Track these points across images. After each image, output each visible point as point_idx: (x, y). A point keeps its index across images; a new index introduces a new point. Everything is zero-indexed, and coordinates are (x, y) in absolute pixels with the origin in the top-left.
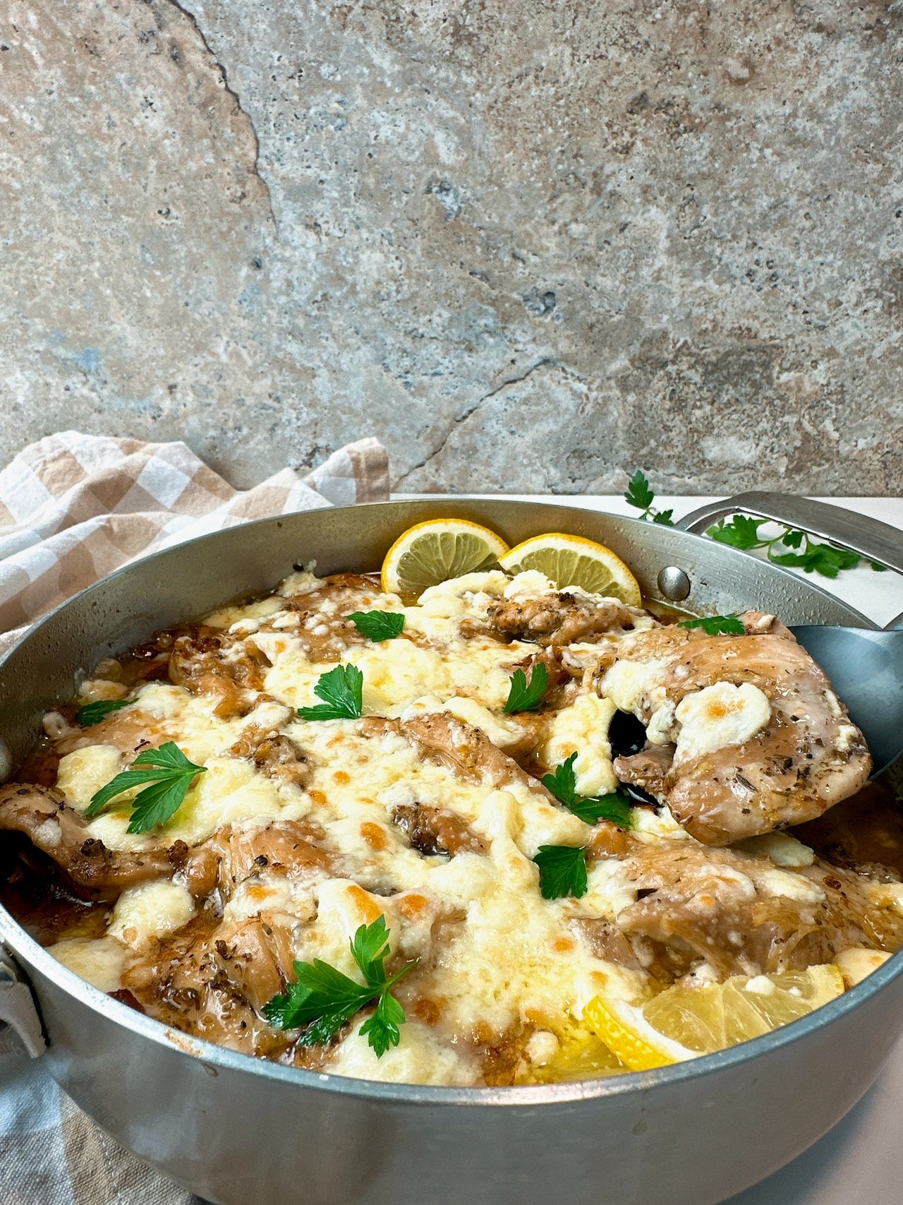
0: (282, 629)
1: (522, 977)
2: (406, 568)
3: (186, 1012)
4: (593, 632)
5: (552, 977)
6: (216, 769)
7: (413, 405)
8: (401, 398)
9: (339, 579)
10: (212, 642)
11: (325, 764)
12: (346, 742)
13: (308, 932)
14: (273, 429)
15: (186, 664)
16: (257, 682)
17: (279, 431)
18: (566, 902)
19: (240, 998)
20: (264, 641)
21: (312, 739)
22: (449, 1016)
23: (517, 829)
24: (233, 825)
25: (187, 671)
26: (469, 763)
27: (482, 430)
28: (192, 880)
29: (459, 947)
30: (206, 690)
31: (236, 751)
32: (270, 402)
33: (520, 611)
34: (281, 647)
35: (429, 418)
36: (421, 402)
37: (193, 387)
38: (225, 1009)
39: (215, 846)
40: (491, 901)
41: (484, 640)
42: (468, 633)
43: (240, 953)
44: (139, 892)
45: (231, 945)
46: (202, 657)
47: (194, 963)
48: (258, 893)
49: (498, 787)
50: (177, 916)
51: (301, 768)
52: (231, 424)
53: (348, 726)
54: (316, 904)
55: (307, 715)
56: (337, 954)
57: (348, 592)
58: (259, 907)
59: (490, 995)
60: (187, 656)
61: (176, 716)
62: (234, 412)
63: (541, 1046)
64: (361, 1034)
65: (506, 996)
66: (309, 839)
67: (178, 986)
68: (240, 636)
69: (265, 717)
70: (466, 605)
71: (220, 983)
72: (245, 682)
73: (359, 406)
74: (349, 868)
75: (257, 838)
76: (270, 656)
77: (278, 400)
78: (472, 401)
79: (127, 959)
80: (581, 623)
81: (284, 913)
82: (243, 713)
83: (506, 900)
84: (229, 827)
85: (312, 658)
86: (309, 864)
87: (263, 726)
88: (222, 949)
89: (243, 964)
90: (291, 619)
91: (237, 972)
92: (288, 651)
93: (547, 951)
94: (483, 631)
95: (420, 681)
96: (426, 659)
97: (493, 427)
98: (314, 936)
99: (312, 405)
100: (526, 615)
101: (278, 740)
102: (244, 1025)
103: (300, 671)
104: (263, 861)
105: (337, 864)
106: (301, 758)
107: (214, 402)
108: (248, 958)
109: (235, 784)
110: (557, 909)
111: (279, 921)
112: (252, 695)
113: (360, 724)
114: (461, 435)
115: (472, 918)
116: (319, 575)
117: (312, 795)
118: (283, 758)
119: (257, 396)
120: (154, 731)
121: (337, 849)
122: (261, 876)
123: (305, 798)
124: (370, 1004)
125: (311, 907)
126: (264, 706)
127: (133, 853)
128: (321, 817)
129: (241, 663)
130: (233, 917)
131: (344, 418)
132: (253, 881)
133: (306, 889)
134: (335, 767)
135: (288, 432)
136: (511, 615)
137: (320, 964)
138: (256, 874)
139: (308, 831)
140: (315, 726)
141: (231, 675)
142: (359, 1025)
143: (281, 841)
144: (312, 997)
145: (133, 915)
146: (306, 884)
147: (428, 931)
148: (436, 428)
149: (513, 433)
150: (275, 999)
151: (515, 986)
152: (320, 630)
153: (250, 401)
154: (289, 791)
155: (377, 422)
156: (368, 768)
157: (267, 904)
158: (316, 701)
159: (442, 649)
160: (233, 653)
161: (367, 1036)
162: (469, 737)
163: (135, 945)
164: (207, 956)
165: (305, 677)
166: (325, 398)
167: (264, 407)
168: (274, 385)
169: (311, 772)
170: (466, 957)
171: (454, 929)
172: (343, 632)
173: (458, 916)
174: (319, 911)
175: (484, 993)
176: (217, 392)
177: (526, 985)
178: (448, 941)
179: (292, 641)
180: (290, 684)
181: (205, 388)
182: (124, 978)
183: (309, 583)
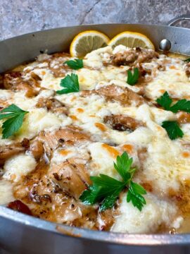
0: (42, 68)
2: (78, 49)
3: (46, 204)
4: (148, 59)
6: (32, 112)
7: (73, 8)
8: (69, 6)
9: (56, 55)
10: (18, 75)
11: (72, 107)
12: (78, 99)
13: (92, 164)
14: (30, 19)
15: (11, 82)
16: (38, 85)
17: (32, 20)
18: (179, 140)
19: (69, 194)
20: (37, 72)
21: (65, 100)
23: (153, 118)
24: (45, 130)
25: (11, 85)
26: (126, 100)
27: (95, 15)
28: (34, 152)
29: (149, 161)
30: (20, 89)
31: (38, 106)
32: (28, 10)
33: (122, 56)
34: (44, 73)
35: (78, 12)
36: (76, 7)
37: (3, 6)
38: (63, 200)
39: (40, 139)
40: (155, 143)
41: (112, 67)
42: (106, 65)
43: (65, 177)
44: (13, 160)
45: (60, 175)
46: (16, 79)
47: (44, 184)
48: (64, 153)
49: (137, 106)
50: (30, 166)
51: (65, 109)
52: (17, 18)
53: (76, 94)
54: (89, 153)
55: (60, 93)
56: (107, 171)
57: (61, 58)
58: (66, 158)
59: (168, 177)
60: (10, 80)
61: (11, 98)
62: (17, 13)
64: (128, 201)
65: (173, 176)
66: (77, 131)
67: (40, 194)
68: (28, 71)
69: (45, 95)
70: (102, 57)
71: (58, 191)
72: (33, 86)
73: (56, 10)
74: (97, 138)
75: (57, 133)
76: (40, 76)
77: (31, 9)
78: (91, 5)
79: (14, 186)
80: (145, 56)
81: (77, 158)
82: (36, 95)
83: (160, 142)
84: (44, 131)
85: (56, 76)
86: (82, 139)
87: (45, 97)
88: (56, 176)
89: (67, 181)
90: (45, 64)
91: (65, 185)
92: (46, 74)
93: (181, 158)
94: (110, 64)
95: (96, 78)
96: (95, 73)
97: (98, 14)
98: (95, 166)
99: (42, 10)
100: (125, 56)
101: (53, 100)
102: (73, 206)
103: (52, 80)
104: (62, 141)
105: (92, 138)
106: (63, 105)
107: (11, 10)
108: (69, 179)
109: (41, 116)
110: (178, 142)
111: (77, 162)
112: (38, 89)
113: (81, 93)
114: (89, 17)
115: (150, 150)
116: (49, 54)
117: (71, 117)
118: (57, 106)
119: (25, 8)
120: (4, 104)
121: (89, 133)
122: (64, 146)
123: (69, 118)
124: (125, 189)
125: (88, 155)
126: (43, 91)
127: (7, 146)
128: (77, 124)
129: (30, 80)
130: (55, 163)
131: (53, 14)
132: (60, 148)
133: (84, 148)
134: (77, 107)
135: (36, 20)
136: (119, 58)
137: (102, 175)
138: (61, 146)
139: (75, 128)
140: (64, 96)
141: (28, 83)
142: (124, 197)
143: (67, 132)
144: (102, 190)
145: (12, 169)
146: (83, 146)
147: (137, 157)
148: (81, 16)
149: (104, 16)
150: (85, 193)
151: (175, 172)
152: (56, 67)
153: (22, 10)
154: (62, 117)
155: (63, 15)
156: (88, 106)
157: (69, 156)
158: (62, 88)
159: (99, 70)
160: (27, 77)
161: (131, 201)
162: (124, 90)
163: (16, 180)
164: (48, 180)
165: (55, 82)
166: (46, 7)
167: (27, 12)
168: (29, 4)
169: (68, 110)
170: (153, 165)
171: (145, 155)
172: (64, 67)
173: (145, 150)
174: (92, 155)
176: (11, 7)
178: (145, 159)
179: (47, 71)
180: (50, 84)
181: (7, 6)
182: (15, 194)
183: (47, 57)
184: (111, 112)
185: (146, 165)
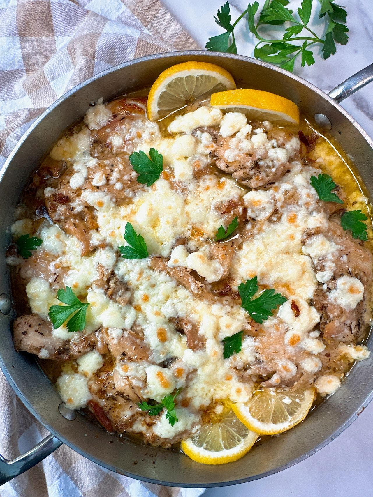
0: (98, 188)
1: (215, 388)
5: (224, 387)
11: (137, 289)
12: (145, 275)
13: (146, 391)
16: (94, 223)
21: (128, 272)
22: (192, 403)
23: (216, 332)
28: (100, 352)
29: (195, 381)
30: (71, 233)
34: (101, 204)
46: (63, 209)
50: (99, 364)
59: (204, 396)
61: (64, 253)
63: (219, 409)
64: (166, 418)
65: (210, 395)
66: (138, 341)
75: (119, 342)
79: (88, 381)
86: (141, 359)
92: (105, 205)
98: (148, 393)
102: (131, 406)
104: (124, 354)
106: (127, 288)
108: (128, 396)
113: (149, 261)
115: (199, 372)
117: (135, 307)
118: (120, 292)
122: (125, 361)
123: (133, 311)
125: (145, 375)
128: (141, 320)
129: (83, 211)
132: (122, 363)
133: (142, 369)
134: (142, 290)
138: (123, 360)
139: (137, 334)
143: (128, 344)
146: (141, 367)
147: (184, 382)
151: (212, 391)
152: (118, 186)
156: (156, 291)
160: (77, 206)
161: (168, 419)
163: (89, 375)
169: (132, 295)
170: (197, 384)
171: (193, 376)
172: (131, 184)
173: (195, 371)
175: (202, 395)
177: (215, 390)
178: (192, 379)
179: (106, 198)
180: (111, 229)
182: (90, 389)
183: (103, 116)
184: (177, 313)
185: (191, 384)
